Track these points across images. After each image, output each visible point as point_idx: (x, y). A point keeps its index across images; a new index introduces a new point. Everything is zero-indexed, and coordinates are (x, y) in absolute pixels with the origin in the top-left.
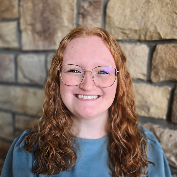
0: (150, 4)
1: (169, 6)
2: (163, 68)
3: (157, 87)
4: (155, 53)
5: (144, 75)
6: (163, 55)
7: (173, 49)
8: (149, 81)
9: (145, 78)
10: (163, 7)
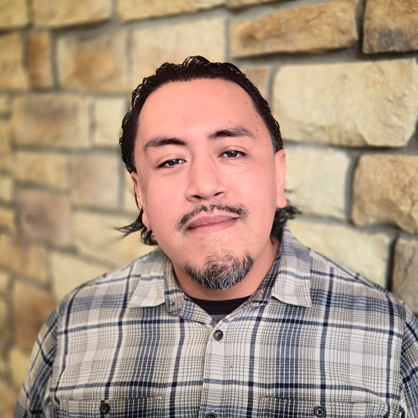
0: (347, 82)
1: (378, 86)
2: (372, 201)
3: (365, 235)
4: (358, 171)
5: (339, 210)
6: (372, 176)
7: (389, 165)
8: (351, 223)
9: (341, 216)
10: (367, 88)
